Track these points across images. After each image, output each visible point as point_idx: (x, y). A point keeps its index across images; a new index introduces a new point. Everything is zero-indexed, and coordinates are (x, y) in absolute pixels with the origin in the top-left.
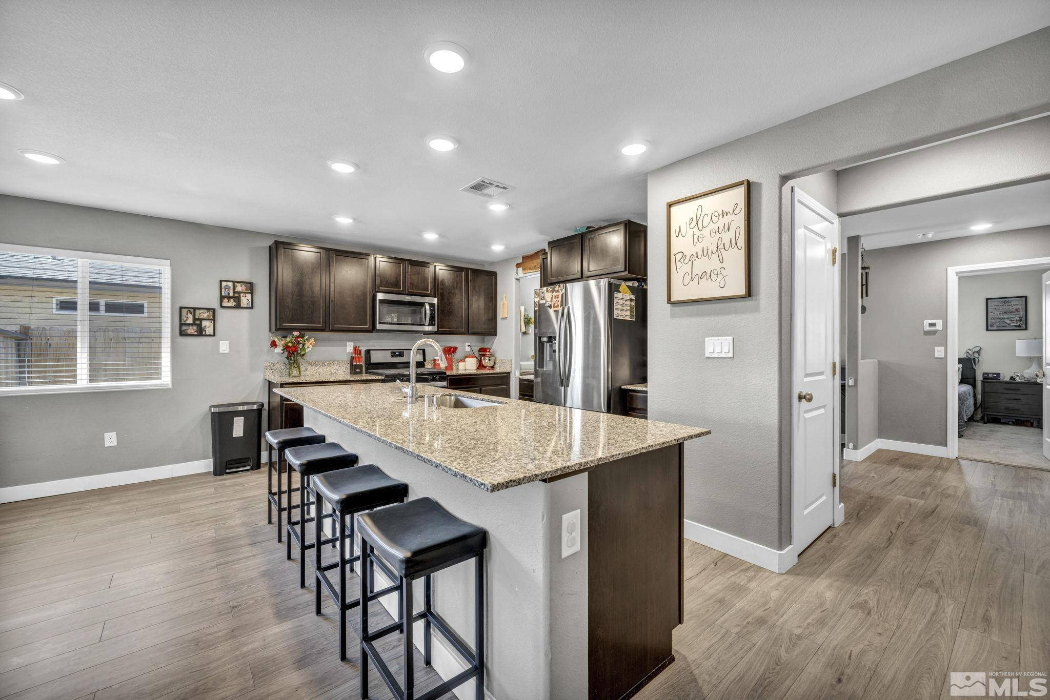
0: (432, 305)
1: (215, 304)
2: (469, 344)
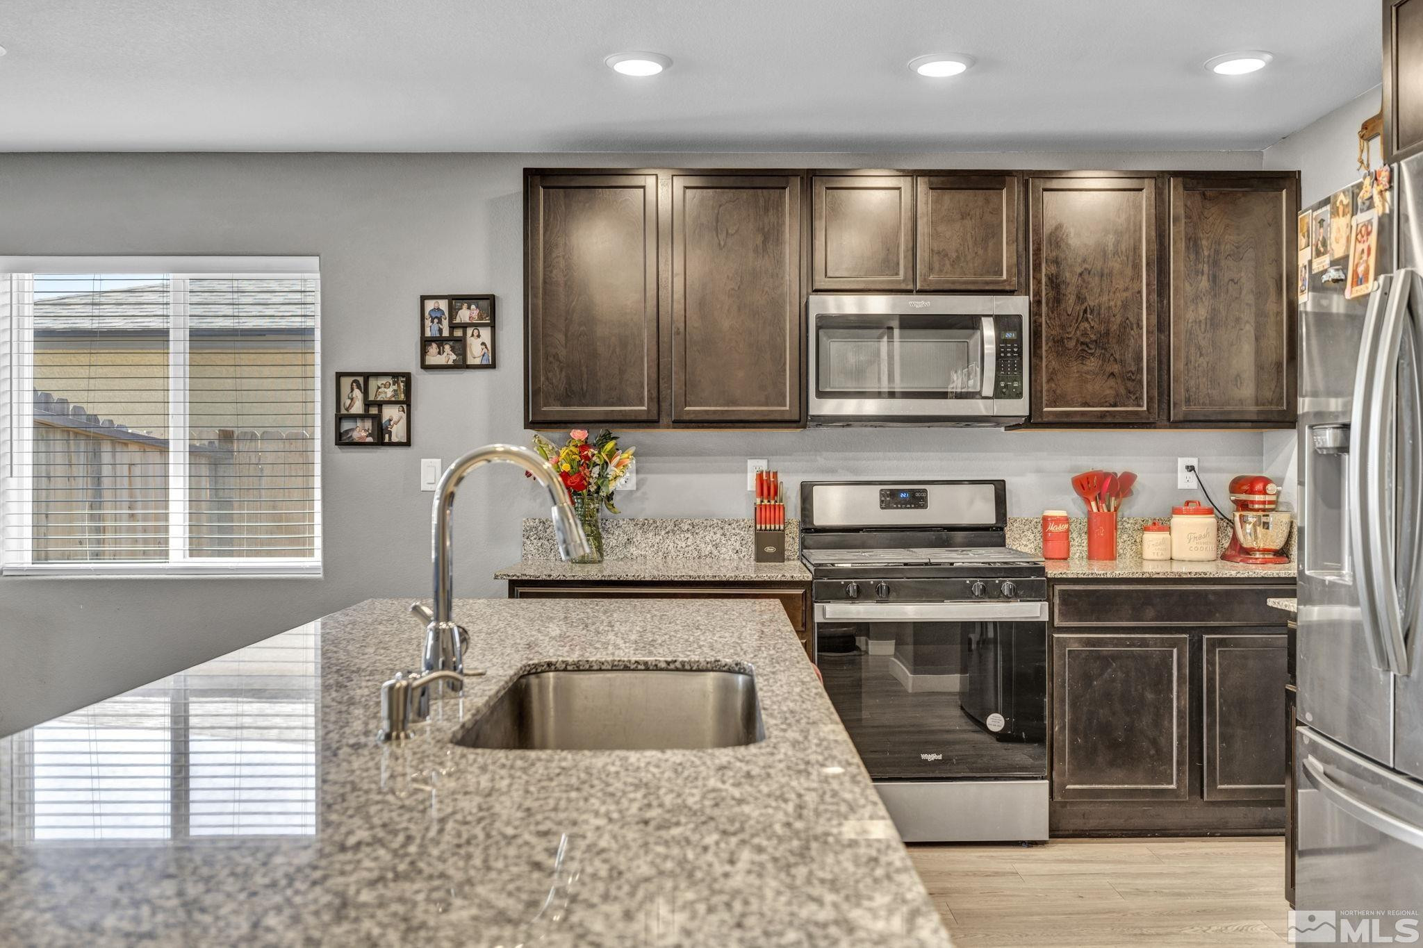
0: (1002, 322)
1: (410, 363)
2: (1193, 462)
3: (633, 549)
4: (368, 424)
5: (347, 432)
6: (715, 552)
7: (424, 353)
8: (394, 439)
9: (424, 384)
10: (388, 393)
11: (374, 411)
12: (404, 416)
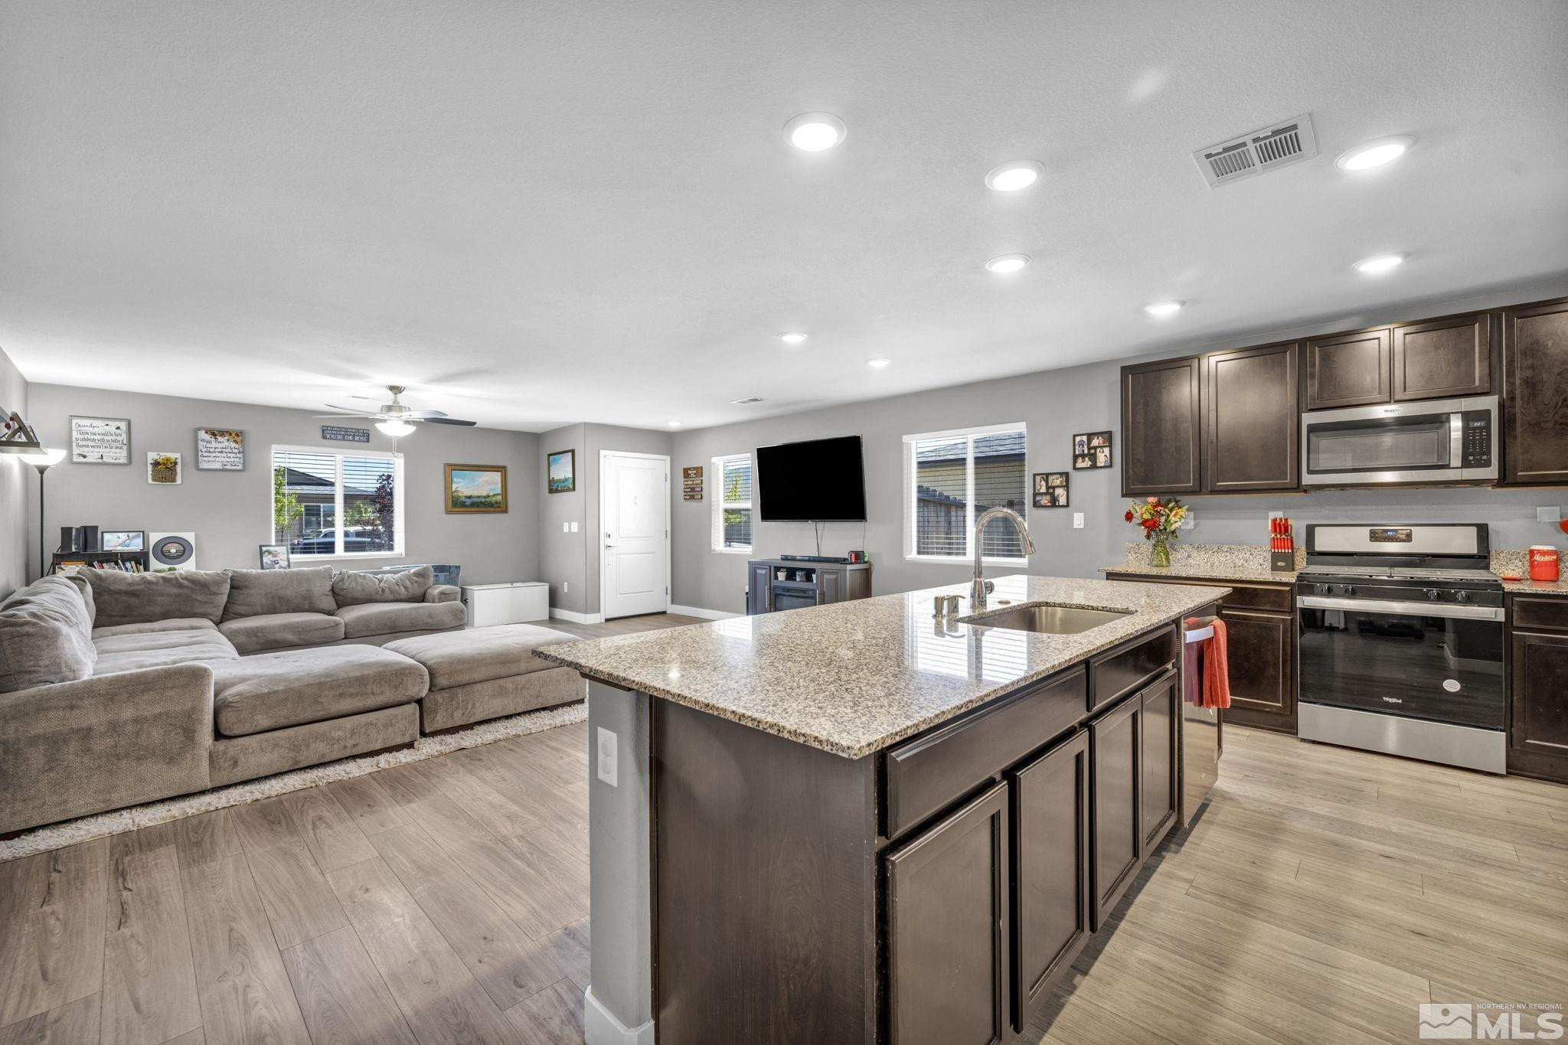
3: (1191, 561)
4: (1048, 497)
5: (1039, 501)
6: (1246, 564)
7: (1075, 462)
8: (1061, 504)
9: (1076, 478)
10: (1058, 482)
11: (1051, 491)
12: (1065, 493)
